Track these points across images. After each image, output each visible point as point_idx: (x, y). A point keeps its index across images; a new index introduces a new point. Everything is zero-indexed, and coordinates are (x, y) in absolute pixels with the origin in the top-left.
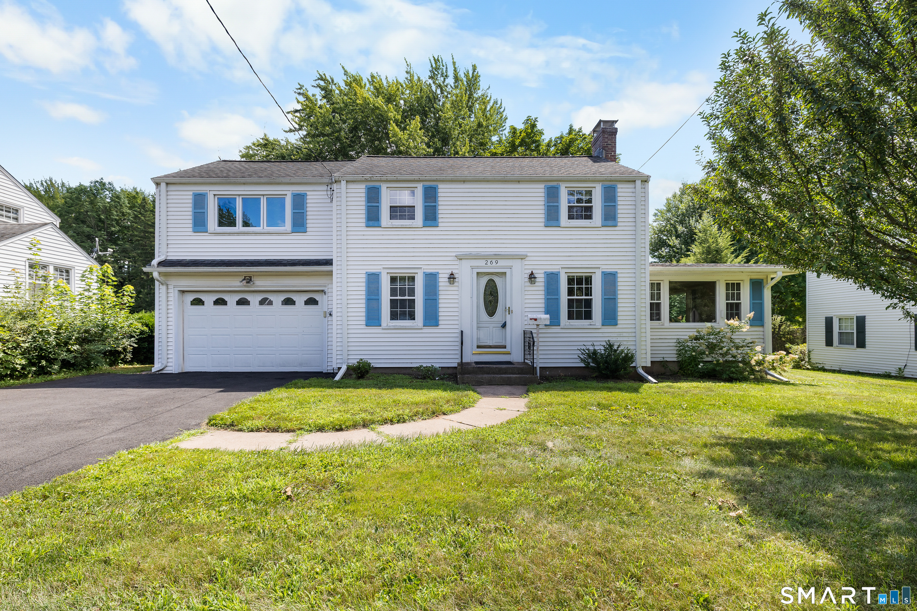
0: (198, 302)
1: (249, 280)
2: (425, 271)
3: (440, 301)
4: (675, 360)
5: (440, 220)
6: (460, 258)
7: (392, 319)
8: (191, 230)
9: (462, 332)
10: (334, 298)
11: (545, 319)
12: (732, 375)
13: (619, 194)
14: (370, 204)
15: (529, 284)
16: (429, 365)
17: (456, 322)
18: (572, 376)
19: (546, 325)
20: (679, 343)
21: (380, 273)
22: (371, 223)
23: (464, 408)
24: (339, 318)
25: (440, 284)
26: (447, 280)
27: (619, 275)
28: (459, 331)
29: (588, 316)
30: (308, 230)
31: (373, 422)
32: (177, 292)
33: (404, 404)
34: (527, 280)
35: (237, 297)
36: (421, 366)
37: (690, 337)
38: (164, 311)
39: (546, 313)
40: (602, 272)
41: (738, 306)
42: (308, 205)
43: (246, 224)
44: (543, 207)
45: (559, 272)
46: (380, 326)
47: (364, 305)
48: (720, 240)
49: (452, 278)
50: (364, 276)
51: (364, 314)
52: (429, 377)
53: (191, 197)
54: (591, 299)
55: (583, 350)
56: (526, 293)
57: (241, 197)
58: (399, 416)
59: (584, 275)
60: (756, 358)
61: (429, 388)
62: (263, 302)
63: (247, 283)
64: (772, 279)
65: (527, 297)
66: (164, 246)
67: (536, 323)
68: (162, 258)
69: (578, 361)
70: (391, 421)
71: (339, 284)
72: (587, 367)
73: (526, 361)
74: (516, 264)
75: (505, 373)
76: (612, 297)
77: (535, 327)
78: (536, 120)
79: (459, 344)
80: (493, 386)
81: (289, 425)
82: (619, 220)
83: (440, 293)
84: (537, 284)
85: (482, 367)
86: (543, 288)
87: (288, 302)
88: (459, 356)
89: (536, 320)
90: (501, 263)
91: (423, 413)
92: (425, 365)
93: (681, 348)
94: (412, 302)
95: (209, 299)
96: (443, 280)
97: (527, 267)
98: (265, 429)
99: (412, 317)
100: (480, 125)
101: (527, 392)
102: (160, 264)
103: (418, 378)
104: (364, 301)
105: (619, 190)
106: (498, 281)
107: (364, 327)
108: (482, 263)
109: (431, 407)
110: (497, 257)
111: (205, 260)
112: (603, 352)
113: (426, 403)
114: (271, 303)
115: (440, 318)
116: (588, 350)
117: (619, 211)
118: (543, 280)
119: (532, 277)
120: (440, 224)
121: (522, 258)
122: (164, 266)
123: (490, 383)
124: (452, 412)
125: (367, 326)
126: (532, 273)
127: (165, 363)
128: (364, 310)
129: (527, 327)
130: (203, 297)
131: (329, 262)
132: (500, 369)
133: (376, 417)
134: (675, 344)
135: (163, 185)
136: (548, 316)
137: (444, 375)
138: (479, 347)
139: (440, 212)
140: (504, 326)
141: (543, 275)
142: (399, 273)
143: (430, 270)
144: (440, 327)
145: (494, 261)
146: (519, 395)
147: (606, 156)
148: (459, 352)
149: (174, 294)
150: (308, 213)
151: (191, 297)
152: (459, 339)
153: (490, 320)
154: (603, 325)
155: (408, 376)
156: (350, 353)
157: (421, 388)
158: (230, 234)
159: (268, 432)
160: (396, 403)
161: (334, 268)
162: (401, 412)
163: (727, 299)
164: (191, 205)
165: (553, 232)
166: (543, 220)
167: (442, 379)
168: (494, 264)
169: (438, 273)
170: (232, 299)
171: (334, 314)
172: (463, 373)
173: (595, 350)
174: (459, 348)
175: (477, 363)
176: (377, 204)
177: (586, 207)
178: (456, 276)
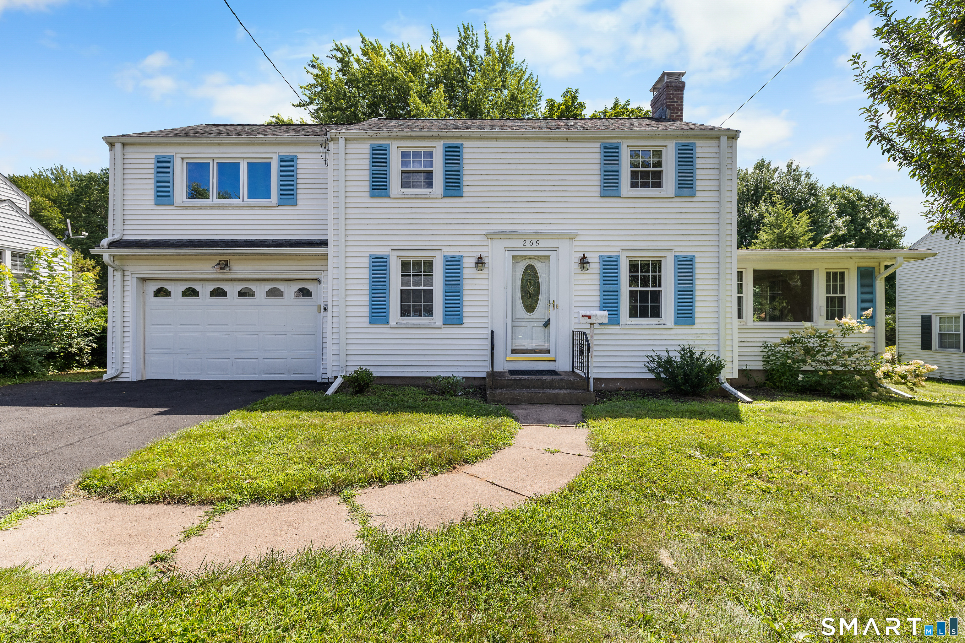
0: (162, 292)
1: (224, 265)
2: (446, 253)
3: (465, 292)
4: (761, 368)
5: (465, 189)
6: (490, 237)
7: (403, 315)
8: (153, 202)
9: (493, 333)
10: (330, 288)
11: (602, 317)
12: (845, 391)
13: (698, 155)
14: (375, 168)
15: (579, 271)
16: (450, 375)
17: (485, 320)
18: (635, 391)
19: (601, 324)
20: (766, 347)
21: (388, 256)
22: (377, 192)
23: (497, 449)
24: (335, 314)
25: (465, 271)
26: (473, 265)
27: (697, 260)
28: (488, 331)
29: (656, 313)
30: (299, 202)
31: (349, 483)
32: (135, 280)
33: (405, 445)
34: (577, 265)
35: (211, 287)
36: (438, 377)
37: (783, 340)
38: (118, 303)
39: (603, 308)
40: (675, 256)
41: (841, 301)
42: (299, 171)
43: (222, 195)
44: (598, 172)
45: (619, 256)
46: (388, 323)
47: (367, 298)
48: (794, 225)
49: (480, 262)
50: (367, 260)
51: (367, 309)
52: (449, 392)
53: (153, 161)
54: (660, 292)
55: (652, 357)
56: (576, 282)
57: (215, 161)
58: (393, 469)
59: (651, 259)
60: (884, 369)
61: (448, 411)
62: (242, 294)
63: (221, 268)
64: (887, 267)
65: (577, 288)
66: (119, 222)
67: (589, 321)
68: (117, 237)
69: (645, 370)
70: (381, 480)
71: (335, 271)
72: (658, 379)
73: (575, 370)
74: (564, 246)
75: (551, 388)
76: (687, 288)
77: (589, 326)
78: (577, 92)
79: (489, 347)
80: (534, 407)
81: (209, 490)
82: (698, 188)
83: (465, 282)
84: (590, 271)
85: (520, 380)
86: (597, 277)
87: (275, 293)
88: (489, 364)
89: (589, 317)
90: (544, 244)
91: (433, 464)
92: (443, 375)
93: (770, 353)
94: (429, 293)
95: (176, 289)
96: (468, 265)
97: (577, 249)
98: (165, 497)
99: (429, 312)
100: (513, 98)
101: (584, 418)
102: (112, 244)
103: (435, 393)
104: (367, 292)
105: (698, 150)
106: (539, 267)
107: (367, 325)
108: (519, 244)
109: (447, 450)
110: (539, 235)
111: (169, 241)
112: (679, 360)
113: (439, 443)
114: (253, 295)
115: (465, 315)
116: (659, 357)
117: (698, 177)
118: (597, 266)
119: (584, 262)
120: (465, 194)
121: (571, 237)
122: (117, 247)
123: (531, 402)
124: (477, 458)
125: (370, 323)
126: (584, 257)
127: (119, 368)
128: (367, 303)
129: (577, 326)
130: (169, 286)
131: (323, 243)
132: (544, 382)
133: (356, 475)
134: (761, 349)
135: (118, 146)
136: (605, 313)
137: (469, 387)
138: (514, 351)
139: (465, 178)
140: (547, 324)
141: (597, 260)
142: (413, 256)
143: (452, 252)
144: (464, 325)
145: (534, 241)
146: (574, 423)
147: (671, 116)
148: (489, 358)
149: (131, 283)
150: (299, 181)
151: (154, 286)
152: (489, 342)
153: (529, 317)
154: (675, 324)
155: (421, 390)
156: (349, 358)
157: (436, 410)
158: (201, 207)
159: (169, 503)
160: (395, 441)
161: (330, 249)
162: (398, 463)
163: (828, 292)
164: (152, 171)
165: (611, 204)
166: (598, 189)
167: (466, 394)
168: (535, 245)
169: (462, 256)
170: (204, 290)
171: (329, 308)
172: (494, 387)
173: (669, 356)
174: (489, 353)
175: (512, 373)
176: (384, 168)
177: (654, 173)
178: (485, 260)
